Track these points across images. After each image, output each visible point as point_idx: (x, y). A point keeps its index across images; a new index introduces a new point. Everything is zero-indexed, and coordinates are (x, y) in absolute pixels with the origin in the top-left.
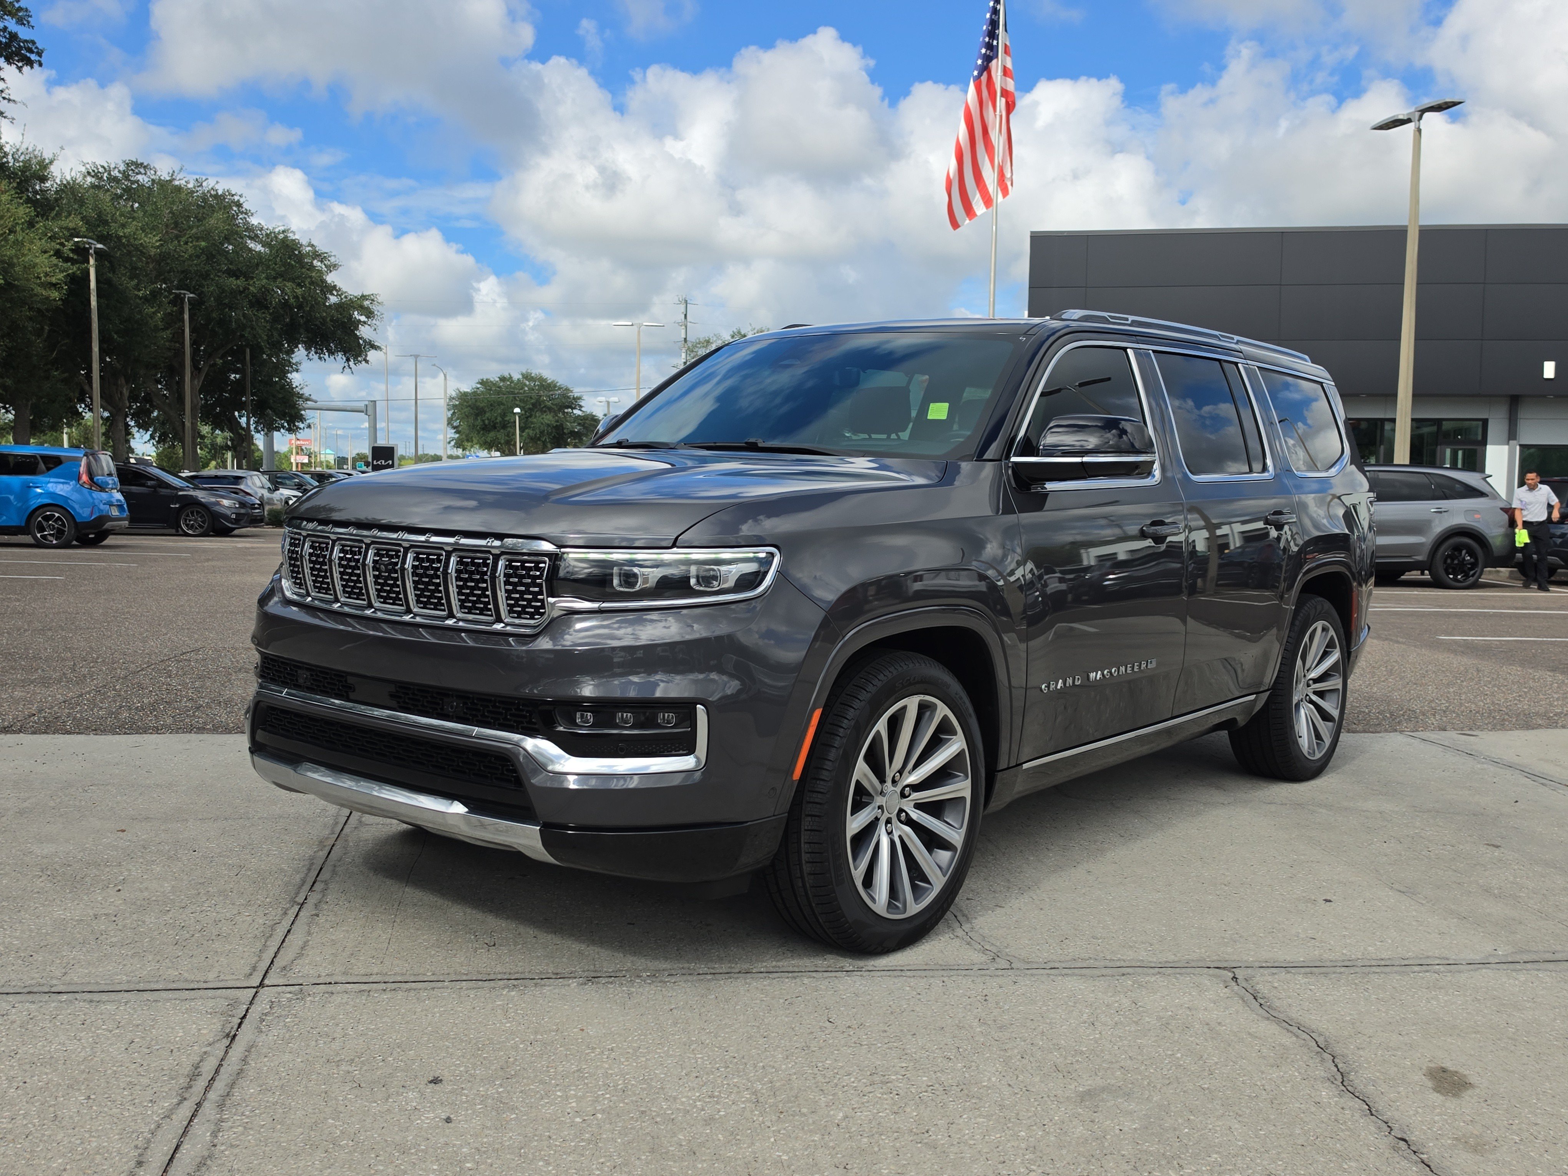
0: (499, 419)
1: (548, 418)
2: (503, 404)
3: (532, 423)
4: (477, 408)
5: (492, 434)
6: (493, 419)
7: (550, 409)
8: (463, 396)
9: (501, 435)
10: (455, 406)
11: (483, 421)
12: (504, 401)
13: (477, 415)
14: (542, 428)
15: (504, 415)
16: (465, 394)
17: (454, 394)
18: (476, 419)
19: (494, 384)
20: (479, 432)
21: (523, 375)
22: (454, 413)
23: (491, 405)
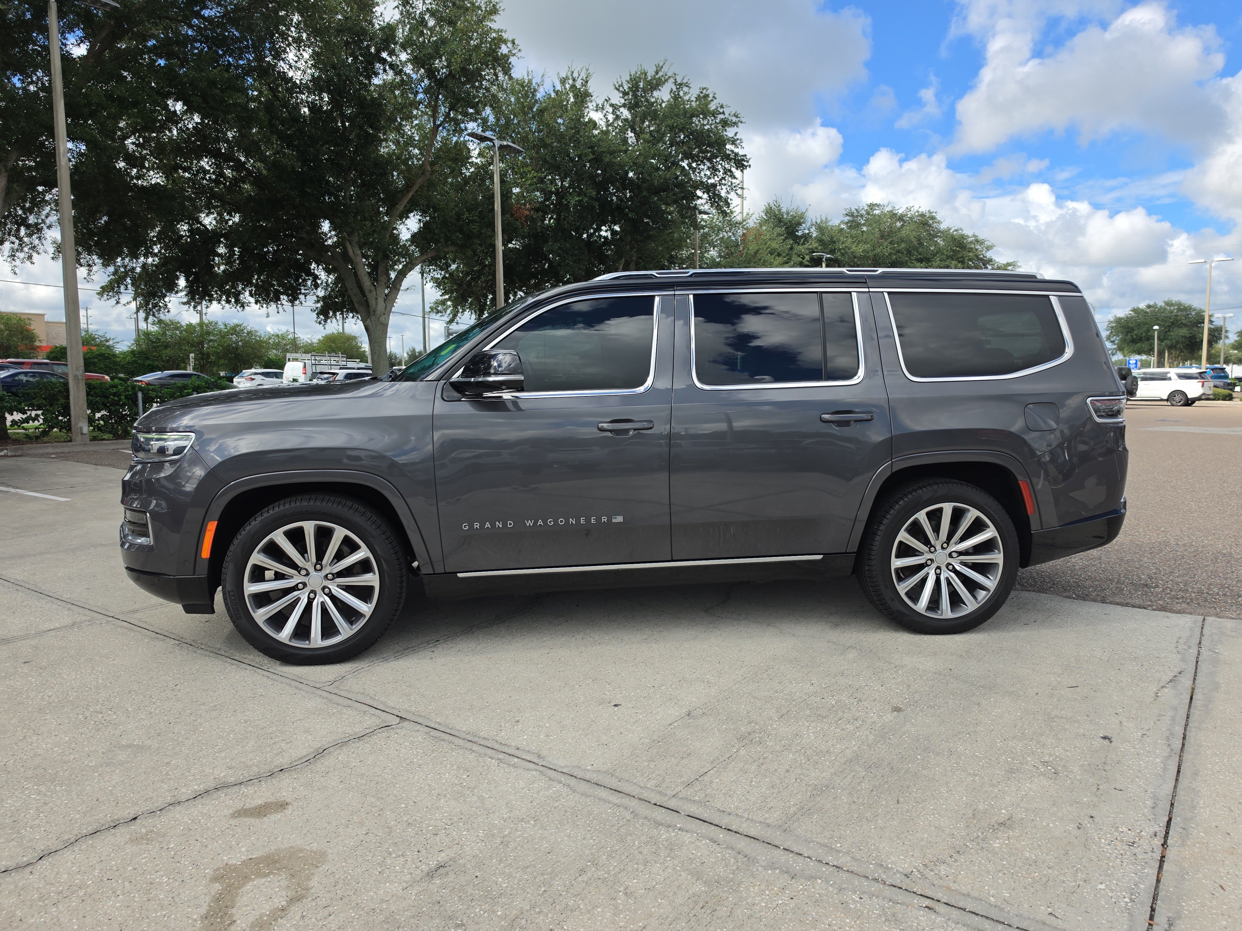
0: (1144, 334)
1: (1184, 332)
2: (1147, 324)
3: (1170, 336)
4: (1128, 328)
5: (1139, 345)
6: (1139, 334)
7: (1185, 325)
8: (1118, 321)
9: (1145, 346)
10: (1112, 327)
11: (1132, 336)
12: (1148, 322)
13: (1128, 332)
14: (1177, 338)
15: (1148, 331)
16: (1120, 319)
17: (1112, 319)
18: (1127, 335)
19: (1142, 310)
20: (1128, 344)
21: (1165, 303)
22: (1112, 332)
23: (1139, 325)
